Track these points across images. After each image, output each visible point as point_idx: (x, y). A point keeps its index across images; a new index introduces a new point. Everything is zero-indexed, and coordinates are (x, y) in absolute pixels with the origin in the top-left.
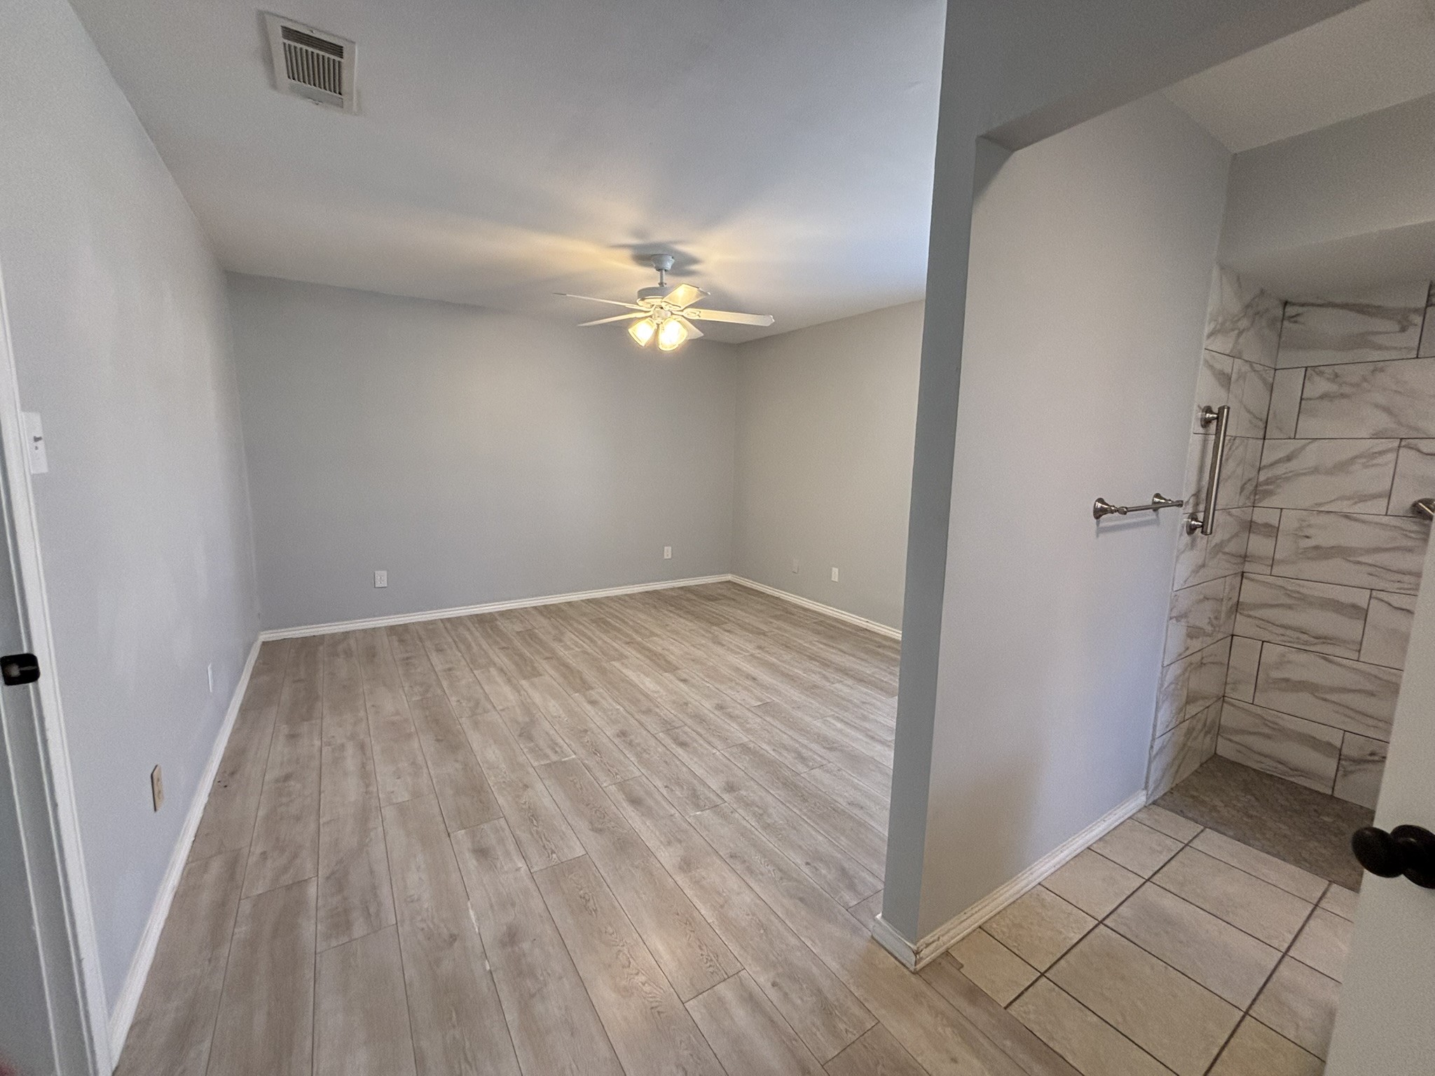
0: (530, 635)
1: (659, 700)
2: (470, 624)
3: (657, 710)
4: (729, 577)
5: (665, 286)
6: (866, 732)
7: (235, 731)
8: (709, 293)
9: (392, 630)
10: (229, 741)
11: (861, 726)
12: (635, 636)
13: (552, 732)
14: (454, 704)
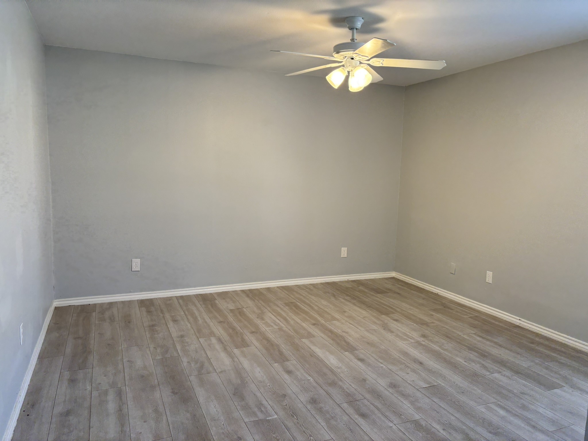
0: (240, 313)
1: (342, 375)
2: (196, 302)
3: (340, 383)
4: (393, 274)
5: (355, 41)
6: (527, 421)
7: (36, 373)
8: (395, 44)
9: (142, 302)
10: (31, 380)
11: (522, 415)
12: (319, 318)
13: (259, 395)
14: (185, 364)
